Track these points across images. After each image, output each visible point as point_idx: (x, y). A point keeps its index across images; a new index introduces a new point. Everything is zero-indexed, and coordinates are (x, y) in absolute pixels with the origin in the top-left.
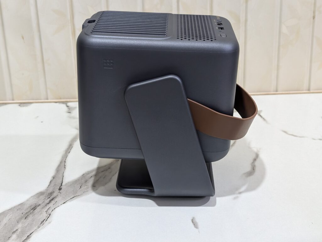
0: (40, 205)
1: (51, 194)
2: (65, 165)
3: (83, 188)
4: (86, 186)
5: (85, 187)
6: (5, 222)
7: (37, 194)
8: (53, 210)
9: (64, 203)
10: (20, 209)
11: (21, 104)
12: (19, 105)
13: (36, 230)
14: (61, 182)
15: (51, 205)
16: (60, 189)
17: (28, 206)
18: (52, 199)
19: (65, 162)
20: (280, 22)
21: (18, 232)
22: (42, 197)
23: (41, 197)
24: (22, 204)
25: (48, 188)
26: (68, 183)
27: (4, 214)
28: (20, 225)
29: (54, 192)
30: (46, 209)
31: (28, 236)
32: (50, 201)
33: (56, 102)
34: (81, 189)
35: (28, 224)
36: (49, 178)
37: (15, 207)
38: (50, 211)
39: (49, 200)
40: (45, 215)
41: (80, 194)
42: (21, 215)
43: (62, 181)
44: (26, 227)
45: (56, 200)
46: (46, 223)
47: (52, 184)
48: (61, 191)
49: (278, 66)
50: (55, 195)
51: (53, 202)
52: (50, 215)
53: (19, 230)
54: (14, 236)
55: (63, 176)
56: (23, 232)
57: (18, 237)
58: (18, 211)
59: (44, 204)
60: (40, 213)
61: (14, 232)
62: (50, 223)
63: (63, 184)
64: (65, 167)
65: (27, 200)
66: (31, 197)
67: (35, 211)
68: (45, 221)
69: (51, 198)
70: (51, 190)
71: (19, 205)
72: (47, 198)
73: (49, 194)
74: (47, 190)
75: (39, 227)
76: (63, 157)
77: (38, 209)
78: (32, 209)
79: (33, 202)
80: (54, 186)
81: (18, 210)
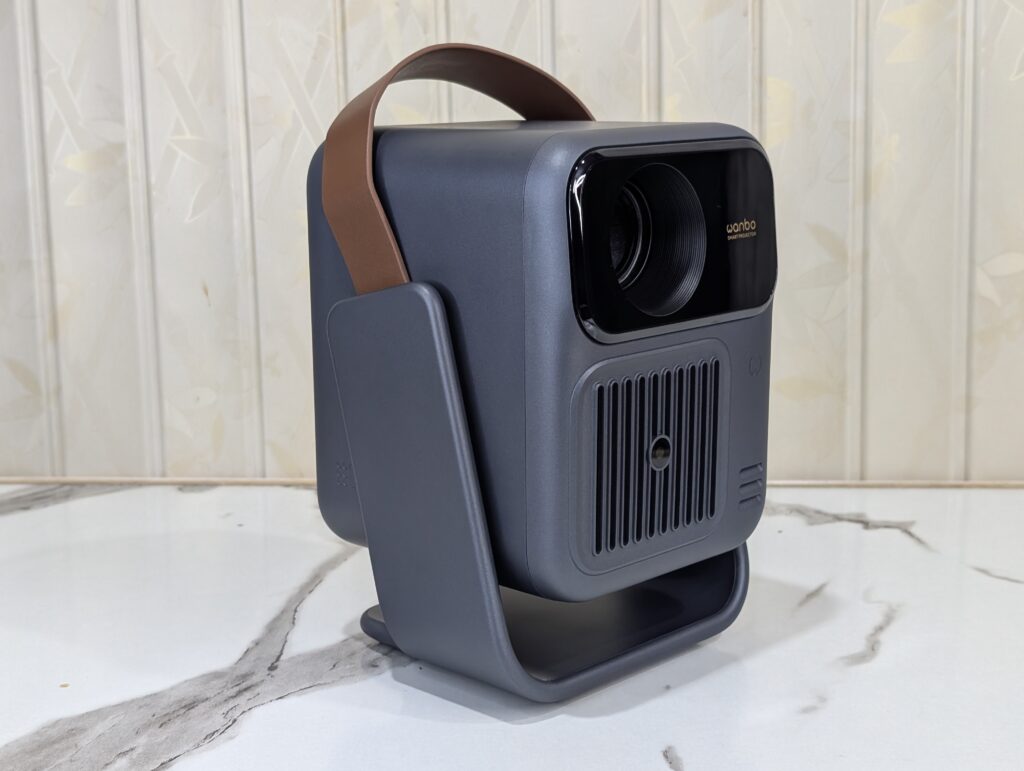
0: (207, 699)
1: (245, 677)
2: (294, 619)
3: (339, 669)
4: (351, 664)
5: (348, 667)
6: (101, 731)
7: (204, 676)
8: (244, 712)
9: (280, 698)
10: (146, 705)
11: (183, 486)
12: (180, 489)
13: (188, 751)
14: (278, 654)
15: (242, 700)
16: (272, 668)
17: (172, 699)
18: (246, 689)
19: (296, 611)
20: (972, 262)
21: (134, 755)
22: (218, 683)
23: (214, 682)
24: (155, 694)
25: (236, 664)
26: (299, 656)
27: (99, 714)
28: (142, 740)
29: (253, 673)
30: (225, 710)
31: (162, 764)
32: (240, 693)
33: (287, 485)
34: (334, 671)
35: (167, 738)
36: (245, 642)
37: (133, 701)
38: (235, 714)
39: (237, 689)
40: (218, 720)
41: (330, 681)
42: (150, 717)
43: (282, 651)
44: (160, 744)
45: (258, 690)
46: (218, 739)
47: (251, 657)
48: (273, 673)
49: (969, 398)
50: (254, 679)
51: (248, 695)
52: (235, 721)
53: (140, 750)
54: (123, 762)
55: (286, 642)
56: (148, 756)
57: (134, 763)
58: (142, 710)
59: (219, 698)
60: (206, 716)
61: (124, 753)
62: (231, 738)
63: (282, 658)
64: (293, 623)
65: (172, 688)
66: (186, 681)
67: (193, 711)
68: (216, 734)
69: (244, 685)
70: (244, 669)
71: (146, 697)
72: (229, 686)
73: (237, 677)
74: (233, 668)
75: (198, 746)
76: (290, 601)
77: (201, 708)
78: (185, 706)
79: (190, 692)
80: (255, 661)
81: (140, 707)
